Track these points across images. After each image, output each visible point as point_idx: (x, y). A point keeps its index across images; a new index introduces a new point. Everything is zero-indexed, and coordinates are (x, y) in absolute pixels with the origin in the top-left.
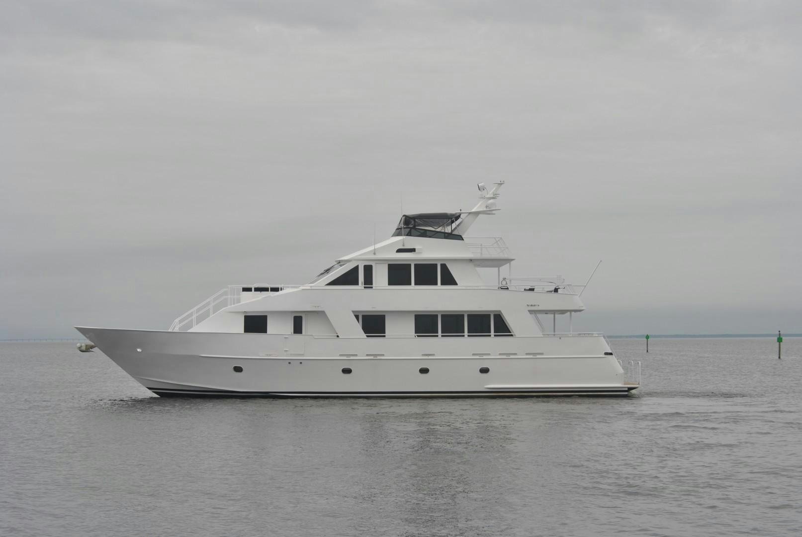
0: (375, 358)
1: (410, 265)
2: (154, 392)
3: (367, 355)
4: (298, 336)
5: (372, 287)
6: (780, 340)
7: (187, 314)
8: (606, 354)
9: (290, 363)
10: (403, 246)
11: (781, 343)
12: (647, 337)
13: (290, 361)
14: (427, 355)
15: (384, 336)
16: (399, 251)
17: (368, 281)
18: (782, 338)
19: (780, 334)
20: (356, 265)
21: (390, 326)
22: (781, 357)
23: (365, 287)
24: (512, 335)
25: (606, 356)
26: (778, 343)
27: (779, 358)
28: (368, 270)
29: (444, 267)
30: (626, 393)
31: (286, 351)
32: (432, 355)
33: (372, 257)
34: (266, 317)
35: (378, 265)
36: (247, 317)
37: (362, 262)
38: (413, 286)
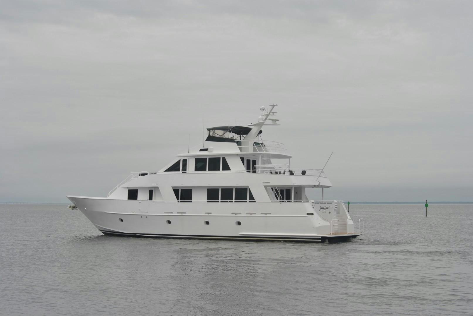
0: (182, 214)
1: (206, 159)
2: (102, 232)
3: (178, 213)
4: (150, 201)
5: (186, 173)
6: (426, 205)
7: (114, 189)
8: (308, 214)
9: (147, 217)
10: (204, 147)
11: (427, 207)
12: (349, 203)
13: (147, 216)
14: (209, 213)
15: (191, 202)
16: (201, 150)
17: (185, 169)
18: (428, 204)
19: (426, 202)
20: (179, 159)
21: (195, 196)
22: (427, 216)
23: (183, 173)
24: (255, 202)
25: (308, 215)
26: (425, 207)
27: (426, 216)
28: (185, 161)
29: (224, 159)
30: (321, 240)
31: (140, 210)
32: (211, 213)
33: (187, 154)
34: (137, 190)
35: (190, 159)
36: (129, 190)
37: (182, 157)
38: (207, 171)
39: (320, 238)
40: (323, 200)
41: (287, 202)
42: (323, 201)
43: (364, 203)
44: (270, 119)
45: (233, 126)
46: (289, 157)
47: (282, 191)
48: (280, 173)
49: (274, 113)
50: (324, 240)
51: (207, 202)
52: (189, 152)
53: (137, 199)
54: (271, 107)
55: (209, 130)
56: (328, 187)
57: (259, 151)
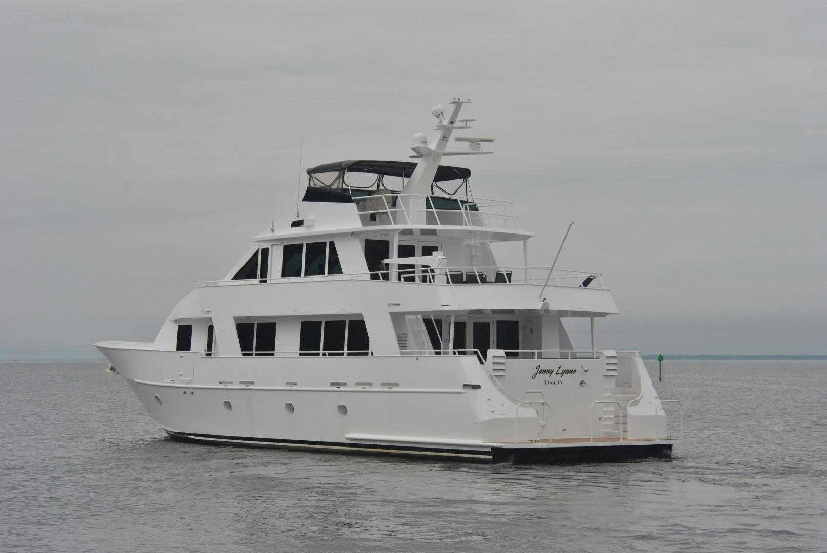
0: (247, 386)
1: (302, 246)
4: (190, 354)
5: (266, 281)
8: (466, 387)
10: (298, 216)
12: (661, 359)
13: (193, 390)
14: (292, 384)
15: (274, 354)
16: (294, 224)
17: (264, 274)
20: (257, 249)
23: (261, 282)
25: (466, 390)
28: (265, 251)
29: (332, 244)
30: (491, 457)
31: (181, 375)
32: (295, 384)
33: (269, 235)
34: (191, 326)
35: (275, 247)
36: (180, 327)
37: (262, 244)
38: (303, 278)
39: (490, 450)
40: (593, 349)
41: (457, 355)
42: (593, 353)
43: (697, 357)
44: (458, 139)
45: (351, 161)
46: (525, 238)
47: (460, 328)
48: (484, 280)
49: (467, 121)
50: (500, 456)
51: (301, 355)
52: (273, 231)
53: (189, 349)
54: (453, 107)
55: (310, 172)
56: (603, 315)
57: (442, 224)
